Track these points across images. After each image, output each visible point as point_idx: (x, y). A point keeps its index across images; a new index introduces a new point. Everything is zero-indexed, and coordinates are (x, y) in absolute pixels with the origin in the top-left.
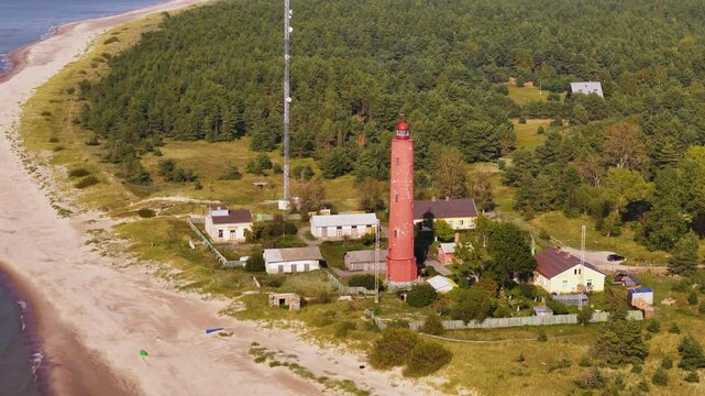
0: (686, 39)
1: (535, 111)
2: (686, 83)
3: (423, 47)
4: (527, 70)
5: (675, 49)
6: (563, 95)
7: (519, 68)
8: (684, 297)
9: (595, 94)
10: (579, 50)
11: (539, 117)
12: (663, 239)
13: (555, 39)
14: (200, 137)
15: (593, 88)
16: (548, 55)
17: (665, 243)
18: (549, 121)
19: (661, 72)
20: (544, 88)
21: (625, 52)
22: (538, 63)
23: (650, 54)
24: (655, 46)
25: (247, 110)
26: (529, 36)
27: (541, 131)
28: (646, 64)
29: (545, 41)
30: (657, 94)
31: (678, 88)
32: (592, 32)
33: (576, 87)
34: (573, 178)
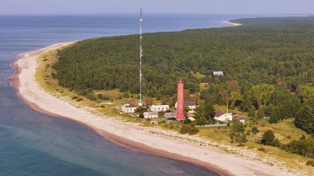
0: (249, 58)
1: (203, 81)
2: (249, 71)
3: (160, 61)
4: (197, 68)
5: (245, 61)
6: (210, 76)
7: (194, 68)
8: (252, 121)
9: (221, 75)
10: (213, 62)
11: (204, 82)
12: (246, 109)
13: (205, 58)
14: (103, 89)
15: (220, 73)
16: (203, 63)
17: (246, 110)
18: (207, 83)
19: (241, 68)
20: (203, 74)
21: (229, 62)
22: (200, 66)
23: (237, 63)
24: (238, 60)
25: (116, 81)
26: (196, 57)
27: (206, 86)
28: (236, 66)
29: (201, 59)
30: (241, 75)
31: (247, 73)
32: (217, 56)
33: (215, 73)
34: (220, 96)
